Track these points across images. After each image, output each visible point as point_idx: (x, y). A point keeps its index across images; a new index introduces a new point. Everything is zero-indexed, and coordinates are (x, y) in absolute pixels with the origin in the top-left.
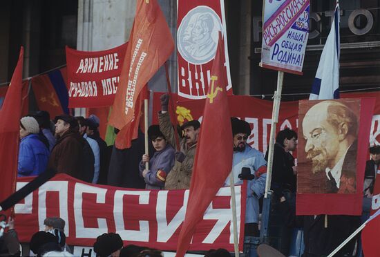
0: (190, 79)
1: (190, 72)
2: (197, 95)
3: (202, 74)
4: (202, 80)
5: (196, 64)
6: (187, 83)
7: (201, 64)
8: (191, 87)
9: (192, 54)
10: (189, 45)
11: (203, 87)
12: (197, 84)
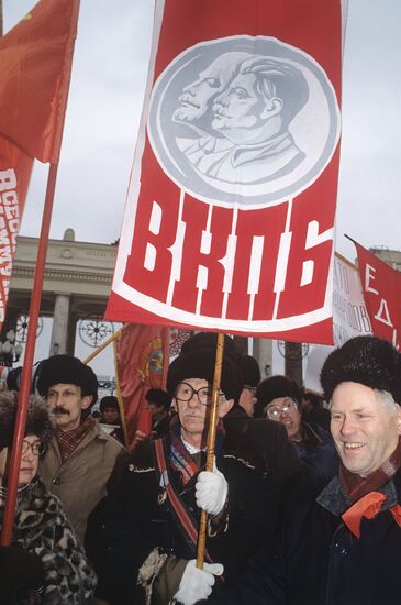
0: (177, 250)
1: (181, 227)
2: (193, 310)
3: (232, 240)
4: (228, 262)
5: (212, 202)
6: (164, 260)
7: (236, 207)
8: (176, 274)
9: (203, 167)
10: (195, 136)
11: (227, 288)
12: (203, 272)
